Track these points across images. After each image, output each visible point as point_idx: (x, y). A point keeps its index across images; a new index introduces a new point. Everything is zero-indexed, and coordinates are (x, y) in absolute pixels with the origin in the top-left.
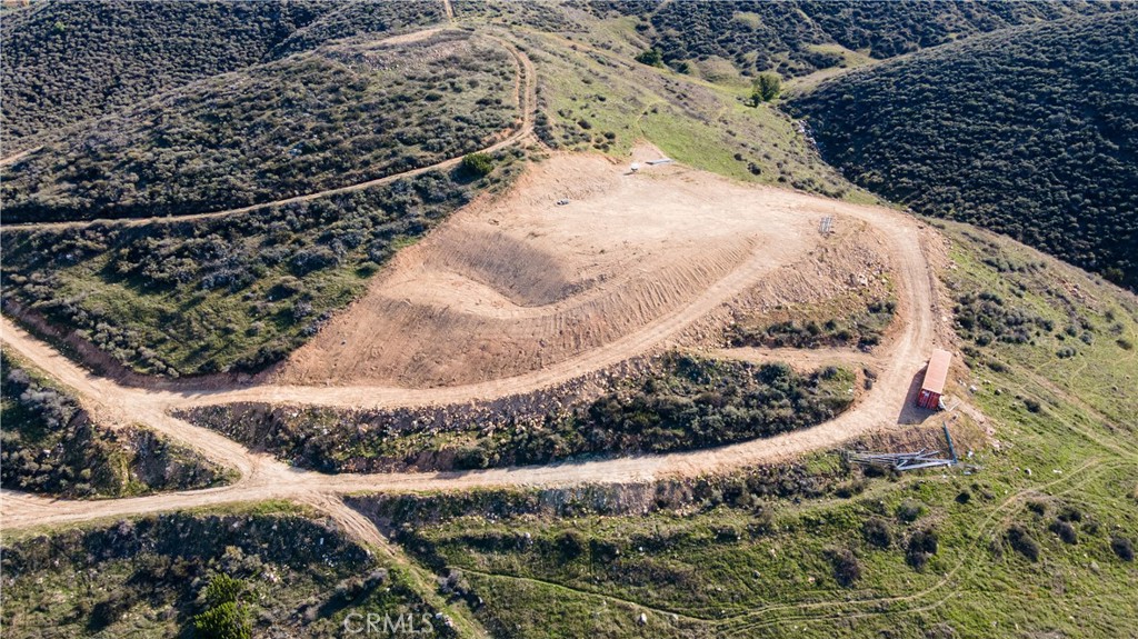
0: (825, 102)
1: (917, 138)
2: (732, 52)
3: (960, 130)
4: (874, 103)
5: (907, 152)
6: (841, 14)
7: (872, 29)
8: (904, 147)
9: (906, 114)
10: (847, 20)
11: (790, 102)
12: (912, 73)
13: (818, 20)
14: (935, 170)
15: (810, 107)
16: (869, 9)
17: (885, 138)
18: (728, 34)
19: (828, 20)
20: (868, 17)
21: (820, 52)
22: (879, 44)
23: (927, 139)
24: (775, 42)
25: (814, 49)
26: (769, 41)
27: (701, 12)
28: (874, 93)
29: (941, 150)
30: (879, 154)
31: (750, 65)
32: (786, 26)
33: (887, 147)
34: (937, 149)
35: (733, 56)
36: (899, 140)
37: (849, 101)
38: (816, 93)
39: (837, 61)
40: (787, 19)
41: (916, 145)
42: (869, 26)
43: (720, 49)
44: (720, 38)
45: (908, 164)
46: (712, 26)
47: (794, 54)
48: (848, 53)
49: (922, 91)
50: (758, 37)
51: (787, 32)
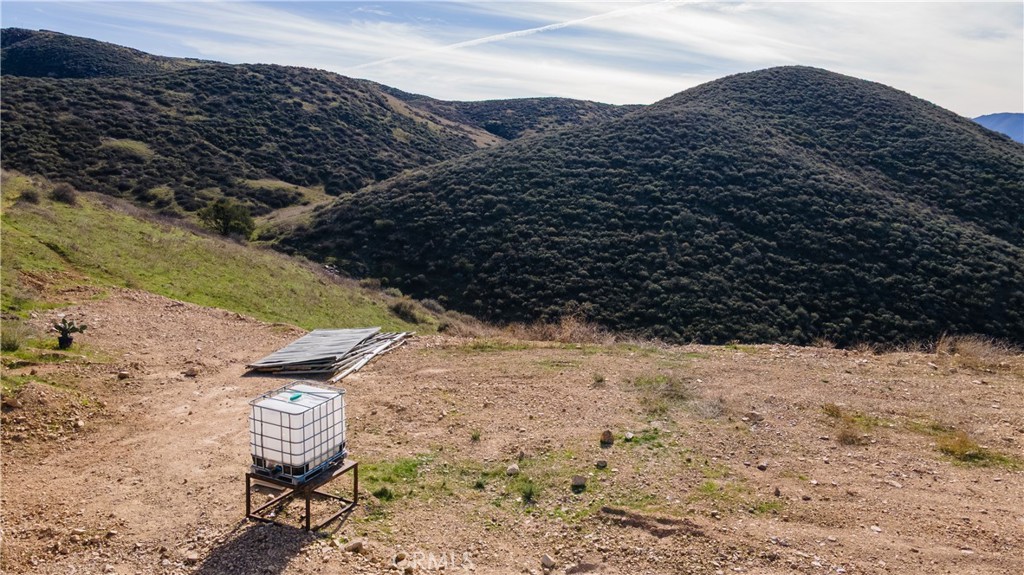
0: (349, 233)
1: (537, 265)
2: (123, 188)
3: (586, 246)
4: (428, 226)
5: (542, 286)
6: (264, 148)
7: (313, 165)
8: (530, 281)
9: (490, 233)
10: (275, 154)
11: (285, 242)
12: (455, 184)
13: (238, 153)
14: (604, 306)
15: (327, 243)
16: (298, 145)
17: (490, 271)
18: (101, 164)
19: (251, 154)
20: (299, 152)
21: (265, 187)
22: (331, 180)
23: (553, 265)
24: (189, 176)
25: (255, 184)
26: (181, 174)
27: (36, 134)
28: (420, 213)
29: (584, 276)
30: (498, 296)
31: (168, 203)
32: (196, 159)
33: (502, 284)
34: (578, 275)
35: (126, 193)
36: (514, 270)
37: (387, 229)
38: (321, 223)
39: (294, 198)
40: (193, 150)
41: (542, 274)
42: (309, 162)
43: (96, 183)
44: (89, 168)
45: (556, 304)
46: (63, 154)
47: (229, 190)
48: (302, 189)
49: (489, 205)
50: (159, 169)
51: (202, 164)
